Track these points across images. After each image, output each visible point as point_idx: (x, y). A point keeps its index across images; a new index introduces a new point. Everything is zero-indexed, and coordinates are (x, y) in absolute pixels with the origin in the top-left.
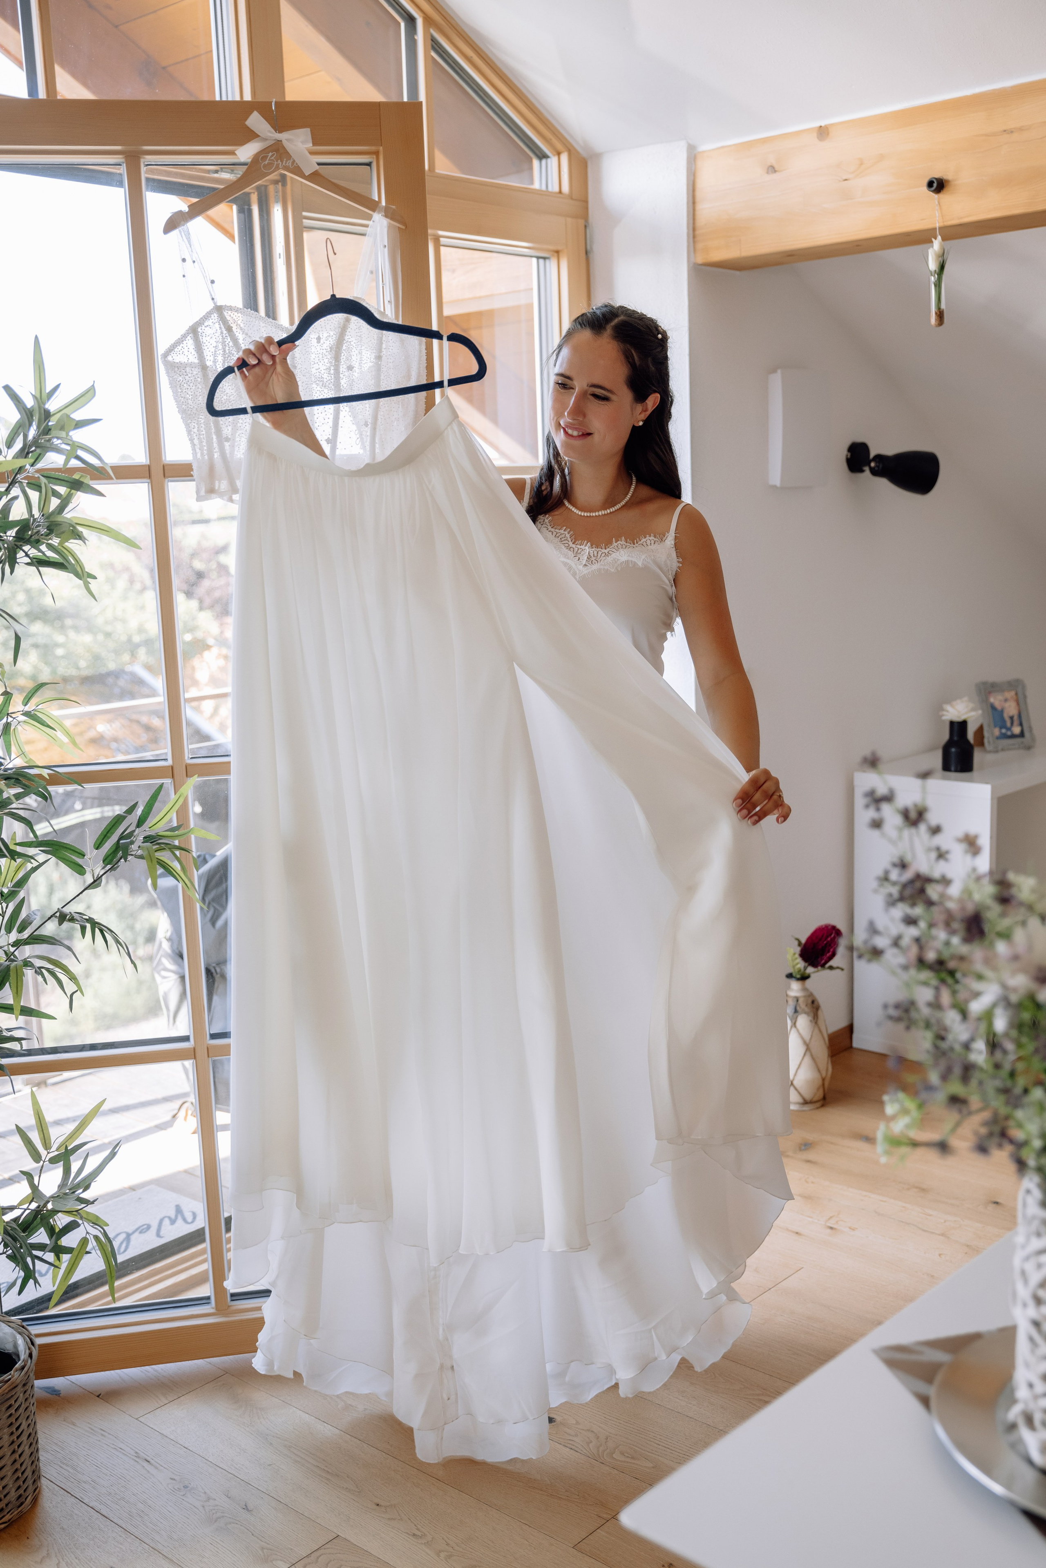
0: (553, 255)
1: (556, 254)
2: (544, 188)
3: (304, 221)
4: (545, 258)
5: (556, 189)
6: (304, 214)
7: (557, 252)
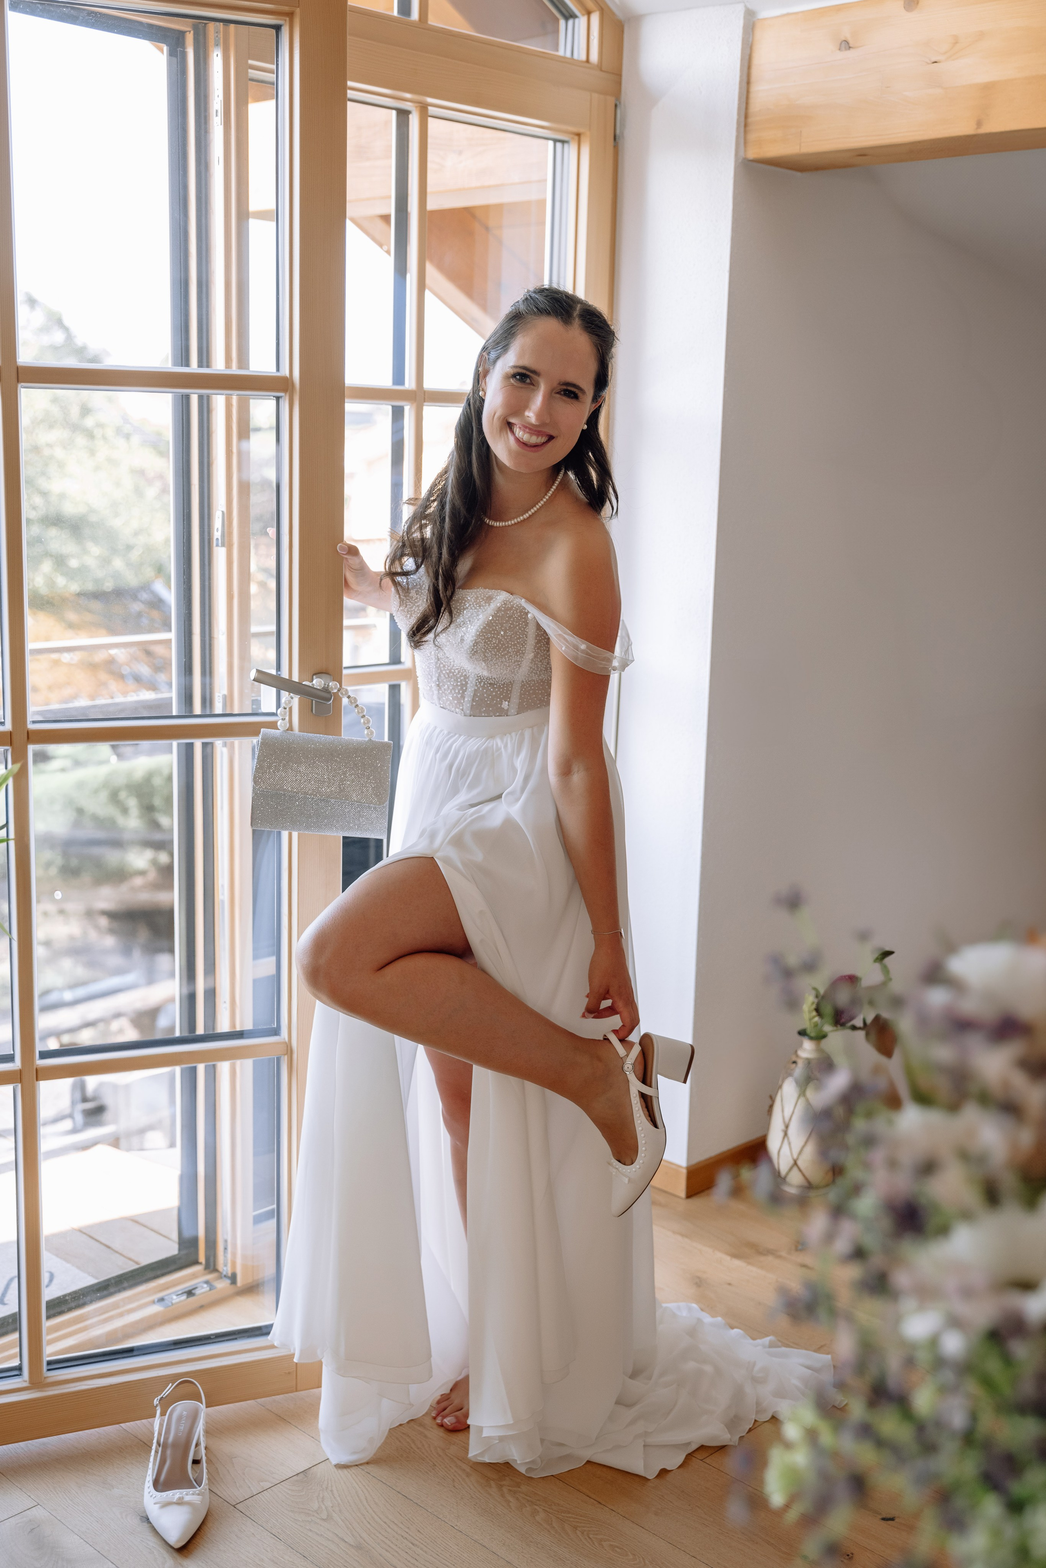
0: (573, 138)
1: (576, 138)
2: (568, 55)
3: (250, 71)
4: (563, 142)
5: (583, 57)
6: (251, 62)
7: (579, 135)
